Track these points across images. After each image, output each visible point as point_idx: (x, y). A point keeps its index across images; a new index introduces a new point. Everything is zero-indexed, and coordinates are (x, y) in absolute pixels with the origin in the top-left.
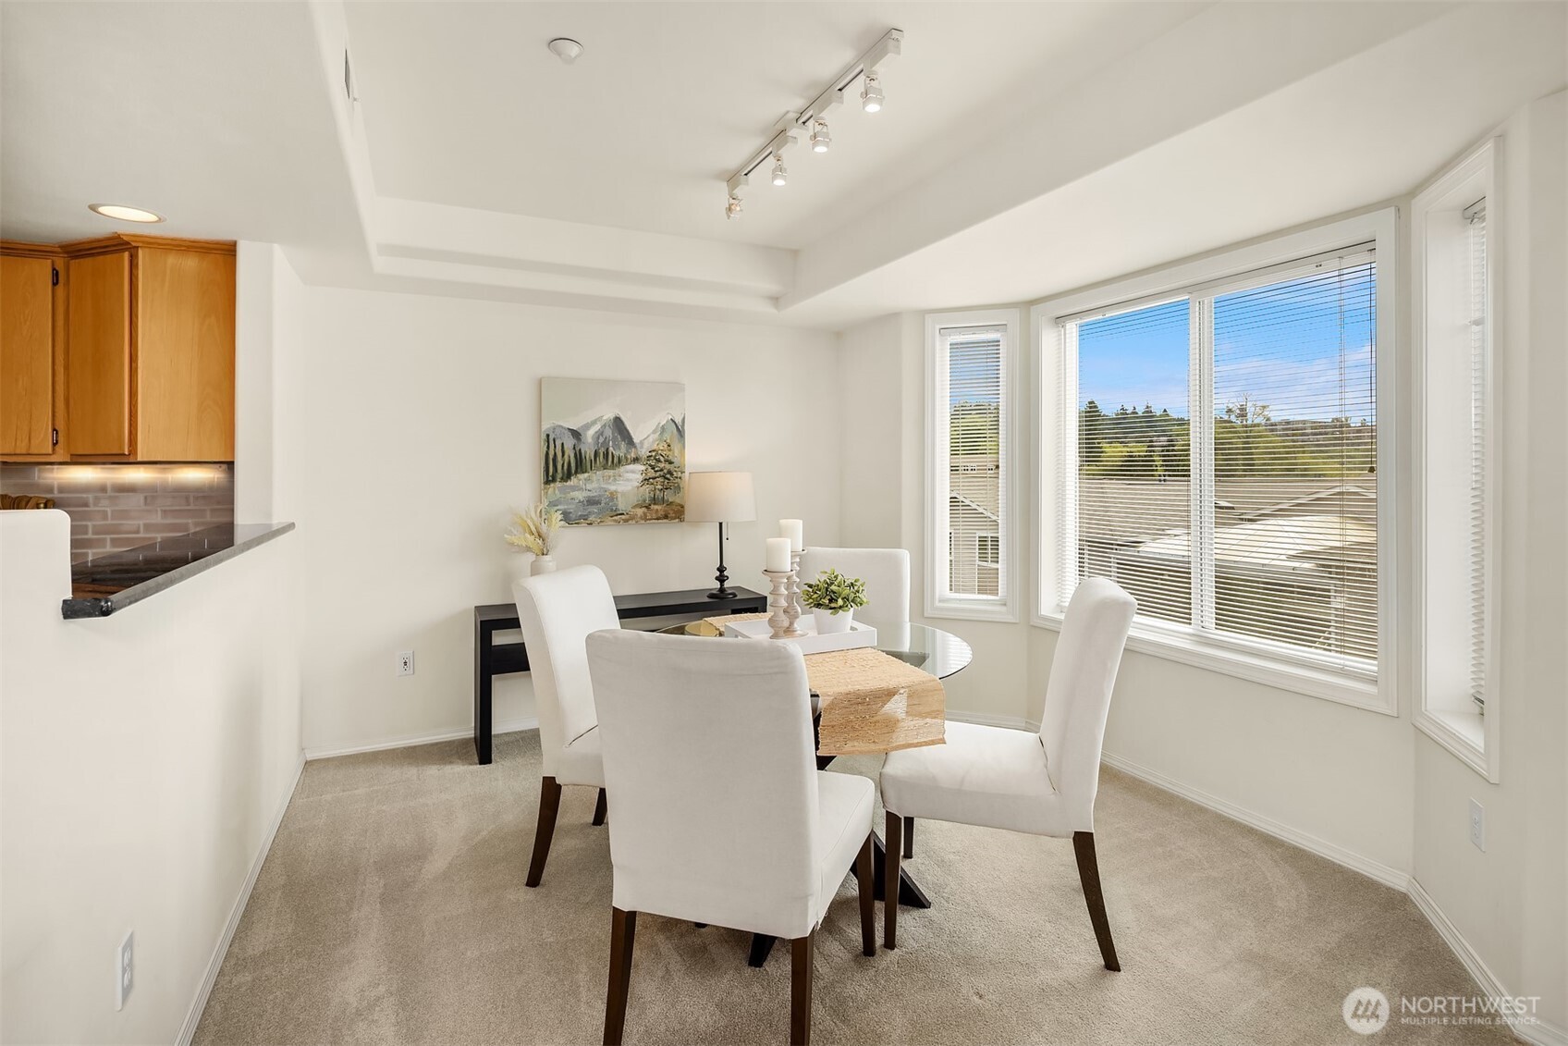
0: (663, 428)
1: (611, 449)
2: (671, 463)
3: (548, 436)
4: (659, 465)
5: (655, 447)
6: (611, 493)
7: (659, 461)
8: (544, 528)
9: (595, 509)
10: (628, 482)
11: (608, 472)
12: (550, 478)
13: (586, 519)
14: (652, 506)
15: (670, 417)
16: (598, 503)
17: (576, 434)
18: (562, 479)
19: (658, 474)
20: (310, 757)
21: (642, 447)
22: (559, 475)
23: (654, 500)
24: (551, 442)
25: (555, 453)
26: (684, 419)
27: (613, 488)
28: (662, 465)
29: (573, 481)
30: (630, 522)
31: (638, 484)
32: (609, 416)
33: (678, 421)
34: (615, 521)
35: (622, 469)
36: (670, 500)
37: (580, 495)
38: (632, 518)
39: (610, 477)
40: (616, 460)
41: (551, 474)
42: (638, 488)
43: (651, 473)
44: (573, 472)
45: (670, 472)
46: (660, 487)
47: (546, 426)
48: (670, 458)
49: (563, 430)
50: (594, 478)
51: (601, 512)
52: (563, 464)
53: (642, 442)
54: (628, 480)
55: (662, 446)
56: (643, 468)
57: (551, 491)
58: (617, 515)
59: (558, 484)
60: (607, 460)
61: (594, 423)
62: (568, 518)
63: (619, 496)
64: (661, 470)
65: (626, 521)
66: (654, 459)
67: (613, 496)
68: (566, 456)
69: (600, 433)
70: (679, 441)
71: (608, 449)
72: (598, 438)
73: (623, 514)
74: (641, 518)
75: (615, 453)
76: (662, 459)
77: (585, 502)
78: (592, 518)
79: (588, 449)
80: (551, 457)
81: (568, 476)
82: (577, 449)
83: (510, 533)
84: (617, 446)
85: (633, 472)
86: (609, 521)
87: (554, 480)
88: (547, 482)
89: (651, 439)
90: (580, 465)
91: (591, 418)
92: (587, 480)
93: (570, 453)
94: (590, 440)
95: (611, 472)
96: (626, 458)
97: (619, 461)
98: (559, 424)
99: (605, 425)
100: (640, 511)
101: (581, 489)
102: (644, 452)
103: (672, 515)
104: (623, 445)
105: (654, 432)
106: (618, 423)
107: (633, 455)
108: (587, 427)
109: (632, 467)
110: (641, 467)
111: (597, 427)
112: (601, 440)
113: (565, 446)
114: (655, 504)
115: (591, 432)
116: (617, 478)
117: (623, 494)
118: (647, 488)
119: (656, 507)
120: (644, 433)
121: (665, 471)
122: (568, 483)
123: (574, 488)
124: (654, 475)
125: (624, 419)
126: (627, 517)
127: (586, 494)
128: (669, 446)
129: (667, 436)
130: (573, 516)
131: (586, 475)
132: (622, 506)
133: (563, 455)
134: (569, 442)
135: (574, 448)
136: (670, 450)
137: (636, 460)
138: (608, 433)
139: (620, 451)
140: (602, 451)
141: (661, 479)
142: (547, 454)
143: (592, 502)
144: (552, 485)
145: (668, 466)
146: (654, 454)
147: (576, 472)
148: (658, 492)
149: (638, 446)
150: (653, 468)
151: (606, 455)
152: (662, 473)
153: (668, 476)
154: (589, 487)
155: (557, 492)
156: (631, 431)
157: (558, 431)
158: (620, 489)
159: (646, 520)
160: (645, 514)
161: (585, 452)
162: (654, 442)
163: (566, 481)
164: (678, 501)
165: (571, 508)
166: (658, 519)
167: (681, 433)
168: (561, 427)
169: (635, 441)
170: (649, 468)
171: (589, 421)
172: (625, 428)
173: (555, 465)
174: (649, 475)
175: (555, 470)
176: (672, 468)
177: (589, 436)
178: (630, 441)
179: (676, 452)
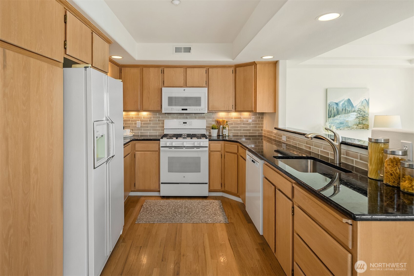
0: (362, 102)
1: (347, 108)
2: (365, 112)
3: (329, 105)
5: (360, 107)
7: (361, 112)
9: (342, 125)
10: (352, 118)
11: (345, 115)
12: (330, 117)
13: (339, 128)
14: (359, 125)
15: (365, 99)
16: (343, 123)
17: (337, 104)
18: (333, 117)
19: (361, 116)
21: (356, 108)
22: (332, 116)
23: (360, 123)
24: (330, 106)
25: (331, 109)
26: (369, 99)
27: (347, 120)
28: (362, 113)
29: (336, 117)
30: (352, 129)
31: (354, 119)
32: (347, 99)
33: (367, 99)
34: (348, 129)
35: (350, 114)
36: (364, 123)
37: (338, 121)
39: (346, 116)
40: (348, 111)
41: (330, 115)
42: (355, 119)
43: (359, 115)
44: (336, 115)
46: (361, 119)
47: (329, 102)
48: (365, 111)
49: (333, 103)
50: (342, 116)
51: (344, 126)
52: (333, 113)
53: (356, 106)
54: (352, 117)
55: (362, 107)
56: (356, 114)
58: (348, 127)
59: (332, 118)
60: (346, 111)
61: (342, 101)
63: (349, 122)
64: (362, 114)
65: (351, 129)
66: (359, 111)
67: (347, 122)
68: (334, 110)
69: (344, 104)
70: (367, 106)
71: (346, 108)
72: (343, 105)
73: (350, 127)
74: (355, 128)
75: (348, 109)
76: (362, 111)
77: (339, 124)
78: (341, 128)
80: (330, 110)
81: (335, 116)
82: (337, 108)
85: (353, 115)
86: (346, 129)
87: (331, 117)
88: (329, 118)
90: (338, 113)
92: (340, 117)
93: (335, 109)
95: (347, 115)
96: (351, 111)
97: (349, 112)
98: (332, 101)
99: (345, 101)
100: (355, 126)
101: (338, 120)
102: (356, 109)
103: (365, 128)
104: (350, 107)
105: (360, 103)
106: (349, 100)
107: (353, 110)
108: (340, 102)
109: (353, 113)
110: (355, 113)
111: (343, 102)
112: (344, 106)
114: (360, 124)
115: (341, 103)
116: (349, 117)
118: (357, 120)
119: (360, 125)
120: (357, 104)
121: (363, 115)
122: (335, 118)
123: (336, 119)
124: (359, 116)
126: (351, 128)
127: (340, 121)
128: (364, 107)
129: (364, 104)
131: (340, 116)
132: (350, 125)
133: (333, 110)
134: (335, 106)
135: (336, 108)
136: (364, 108)
137: (354, 111)
138: (346, 103)
139: (350, 109)
140: (344, 109)
141: (362, 117)
143: (341, 123)
144: (330, 118)
145: (363, 113)
146: (359, 109)
147: (337, 115)
148: (361, 121)
149: (355, 107)
150: (359, 114)
152: (362, 115)
153: (364, 116)
154: (340, 119)
155: (331, 120)
156: (353, 103)
158: (349, 120)
159: (357, 129)
160: (357, 127)
161: (340, 109)
162: (360, 106)
163: (334, 117)
164: (367, 123)
165: (335, 125)
166: (360, 129)
167: (368, 103)
168: (333, 102)
169: (354, 106)
170: (358, 114)
171: (341, 100)
172: (351, 102)
173: (331, 113)
174: (358, 116)
175: (331, 114)
176: (365, 114)
177: (340, 105)
178: (352, 106)
179: (366, 109)
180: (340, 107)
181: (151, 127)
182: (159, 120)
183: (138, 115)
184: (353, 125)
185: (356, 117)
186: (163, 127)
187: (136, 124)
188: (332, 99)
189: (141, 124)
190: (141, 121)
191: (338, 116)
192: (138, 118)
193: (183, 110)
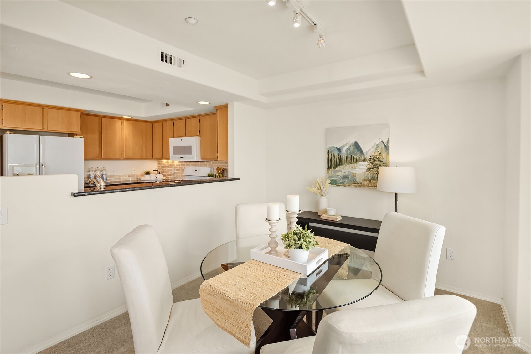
0: (377, 146)
1: (353, 155)
2: (381, 161)
3: (329, 151)
4: (375, 162)
5: (373, 154)
6: (353, 174)
7: (375, 160)
9: (346, 180)
12: (330, 167)
13: (343, 184)
14: (372, 181)
15: (381, 140)
16: (348, 178)
17: (339, 150)
18: (334, 167)
19: (375, 166)
21: (367, 154)
22: (333, 166)
23: (373, 178)
24: (330, 153)
25: (331, 157)
26: (388, 142)
27: (354, 172)
28: (376, 162)
29: (338, 169)
30: (362, 187)
32: (352, 141)
33: (385, 142)
34: (355, 186)
35: (358, 164)
37: (341, 174)
38: (362, 185)
39: (353, 167)
40: (355, 160)
41: (330, 165)
42: (365, 172)
43: (371, 166)
44: (338, 165)
46: (375, 172)
47: (328, 147)
48: (381, 159)
49: (334, 149)
52: (334, 162)
53: (367, 152)
54: (361, 169)
55: (377, 154)
56: (368, 163)
57: (330, 172)
58: (356, 183)
59: (332, 169)
60: (352, 160)
61: (346, 145)
63: (357, 175)
64: (376, 165)
65: (360, 186)
66: (372, 160)
67: (354, 175)
68: (335, 159)
69: (348, 149)
70: (386, 151)
71: (352, 155)
72: (348, 151)
73: (358, 183)
74: (367, 186)
75: (355, 157)
76: (377, 160)
77: (343, 177)
78: (345, 184)
79: (344, 156)
80: (330, 159)
81: (336, 166)
82: (340, 156)
84: (356, 154)
85: (363, 165)
86: (353, 185)
87: (331, 168)
88: (329, 168)
89: (371, 151)
90: (341, 162)
92: (344, 168)
93: (337, 157)
94: (344, 152)
95: (353, 165)
96: (360, 159)
97: (357, 161)
99: (350, 146)
100: (366, 183)
102: (368, 157)
104: (358, 154)
105: (373, 147)
106: (356, 145)
107: (363, 158)
108: (343, 146)
109: (362, 163)
110: (366, 163)
111: (347, 147)
112: (349, 152)
113: (335, 154)
114: (373, 180)
116: (356, 168)
117: (358, 175)
118: (369, 173)
119: (373, 181)
120: (368, 149)
121: (378, 165)
122: (336, 169)
123: (338, 171)
125: (358, 142)
126: (360, 184)
127: (343, 174)
128: (380, 154)
129: (379, 149)
130: (338, 182)
131: (343, 166)
132: (358, 180)
133: (334, 158)
134: (336, 153)
135: (338, 155)
136: (381, 156)
137: (364, 160)
138: (352, 148)
139: (357, 156)
140: (349, 156)
141: (376, 169)
142: (328, 158)
143: (345, 177)
144: (330, 170)
145: (379, 163)
146: (372, 157)
147: (339, 165)
148: (374, 175)
149: (365, 154)
150: (372, 164)
151: (351, 158)
152: (376, 166)
154: (344, 171)
155: (332, 172)
156: (362, 148)
157: (332, 149)
158: (357, 172)
159: (369, 187)
160: (368, 184)
161: (343, 157)
162: (373, 152)
163: (336, 168)
165: (337, 179)
166: (374, 187)
167: (386, 147)
168: (334, 147)
169: (364, 152)
170: (370, 163)
171: (344, 144)
172: (359, 147)
173: (331, 162)
175: (332, 164)
177: (344, 150)
178: (361, 152)
179: (384, 156)
180: (344, 155)
181: (180, 173)
182: (184, 168)
184: (363, 181)
185: (366, 168)
190: (175, 168)
191: (341, 166)
192: (173, 165)
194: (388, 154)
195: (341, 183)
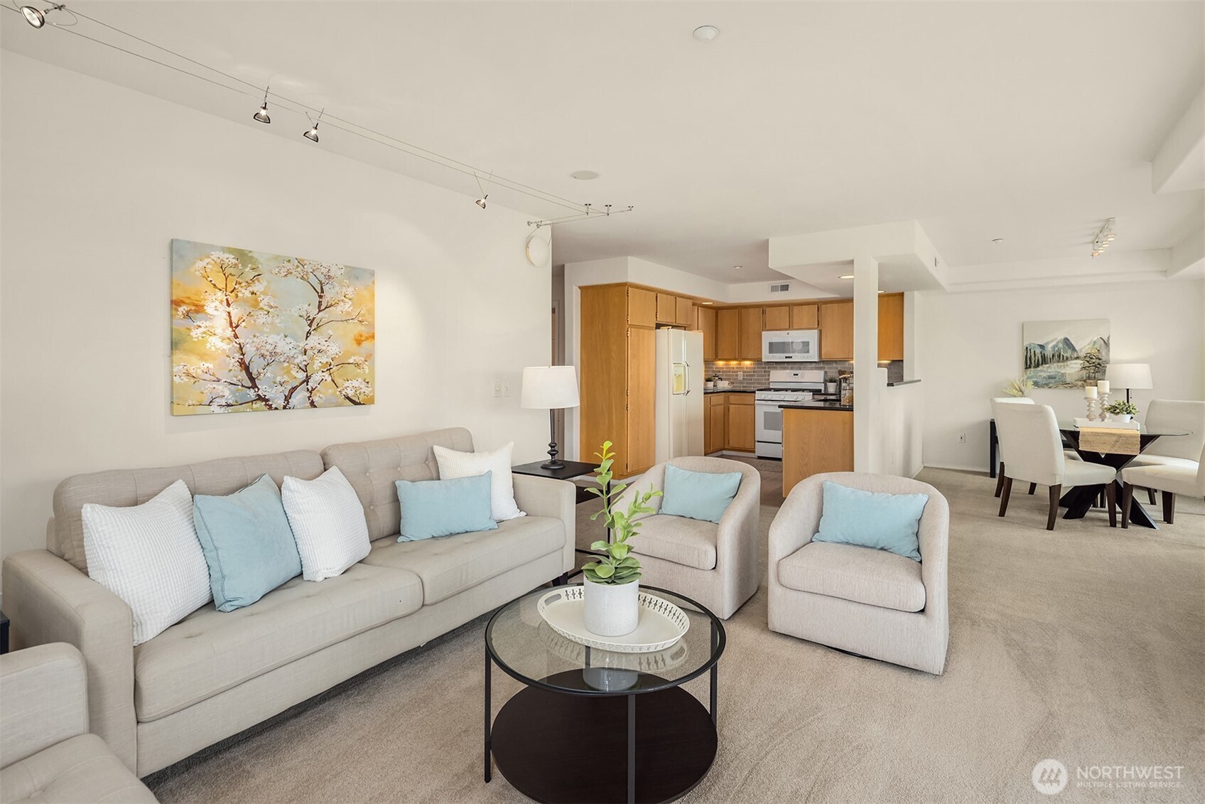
0: (1095, 342)
1: (1062, 353)
2: (1100, 359)
3: (1027, 348)
4: (1092, 360)
5: (1089, 351)
7: (1092, 358)
8: (1023, 388)
10: (1073, 369)
11: (1059, 364)
12: (1028, 366)
14: (1088, 381)
15: (1099, 336)
16: (1055, 378)
17: (1042, 347)
18: (1034, 367)
19: (1091, 365)
20: (926, 465)
21: (1081, 352)
22: (1032, 365)
23: (1089, 378)
24: (1028, 350)
25: (1031, 355)
26: (1109, 337)
27: (1063, 371)
28: (1094, 361)
29: (1040, 368)
31: (1077, 370)
32: (1063, 338)
33: (1105, 339)
35: (1069, 362)
36: (1099, 378)
38: (1075, 386)
40: (1065, 358)
41: (1028, 364)
44: (1040, 364)
45: (1099, 364)
46: (1092, 371)
47: (1026, 344)
48: (1100, 357)
49: (1035, 345)
50: (1052, 366)
51: (1056, 382)
52: (1035, 360)
53: (1081, 350)
55: (1095, 351)
56: (1082, 362)
57: (1028, 372)
59: (1032, 369)
60: (1059, 358)
61: (1052, 341)
62: (1036, 384)
65: (1071, 387)
66: (1088, 358)
68: (1036, 357)
69: (1054, 347)
70: (1106, 349)
71: (1060, 353)
74: (1081, 386)
75: (1065, 355)
76: (1094, 357)
78: (1051, 385)
79: (1049, 353)
80: (1028, 357)
81: (1038, 366)
82: (1043, 353)
83: (1006, 389)
84: (1066, 352)
85: (1076, 364)
86: (1061, 387)
87: (1030, 367)
88: (1027, 368)
89: (1087, 348)
90: (1044, 360)
91: (1051, 340)
92: (1049, 367)
93: (1039, 355)
94: (1050, 349)
95: (1062, 364)
96: (1071, 357)
97: (1067, 358)
98: (1033, 342)
99: (1058, 342)
100: (1080, 383)
102: (1082, 354)
104: (1069, 351)
105: (1089, 344)
106: (1066, 341)
107: (1075, 356)
108: (1048, 343)
109: (1075, 361)
111: (1054, 343)
112: (1056, 349)
113: (1036, 352)
115: (1051, 345)
117: (1069, 374)
118: (1084, 372)
119: (1090, 381)
120: (1083, 345)
121: (1096, 363)
123: (1041, 371)
124: (1088, 366)
125: (1069, 338)
127: (1047, 374)
128: (1099, 351)
129: (1098, 346)
131: (1048, 365)
132: (1068, 380)
134: (1038, 351)
135: (1041, 353)
136: (1099, 353)
137: (1077, 358)
138: (1061, 345)
139: (1068, 354)
140: (1057, 353)
141: (1093, 368)
142: (1026, 356)
143: (1050, 377)
145: (1098, 361)
146: (1089, 355)
147: (1042, 364)
148: (1091, 374)
149: (1079, 352)
150: (1088, 362)
151: (1059, 356)
152: (1094, 364)
153: (1098, 366)
154: (1049, 371)
156: (1075, 345)
157: (1032, 346)
158: (1067, 372)
160: (1083, 384)
161: (1047, 355)
162: (1089, 349)
163: (1037, 368)
165: (1039, 380)
167: (1107, 344)
169: (1077, 349)
170: (1086, 362)
171: (1049, 340)
172: (1071, 343)
173: (1030, 361)
174: (1086, 365)
175: (1031, 363)
176: (1100, 362)
178: (1074, 349)
179: (1104, 354)
180: (1049, 351)
181: (755, 379)
182: (765, 372)
183: (740, 364)
184: (1076, 381)
186: (769, 379)
187: (737, 375)
188: (1034, 340)
189: (744, 376)
190: (744, 372)
191: (1044, 366)
192: (740, 368)
193: (786, 357)
194: (1109, 351)
195: (1045, 384)
